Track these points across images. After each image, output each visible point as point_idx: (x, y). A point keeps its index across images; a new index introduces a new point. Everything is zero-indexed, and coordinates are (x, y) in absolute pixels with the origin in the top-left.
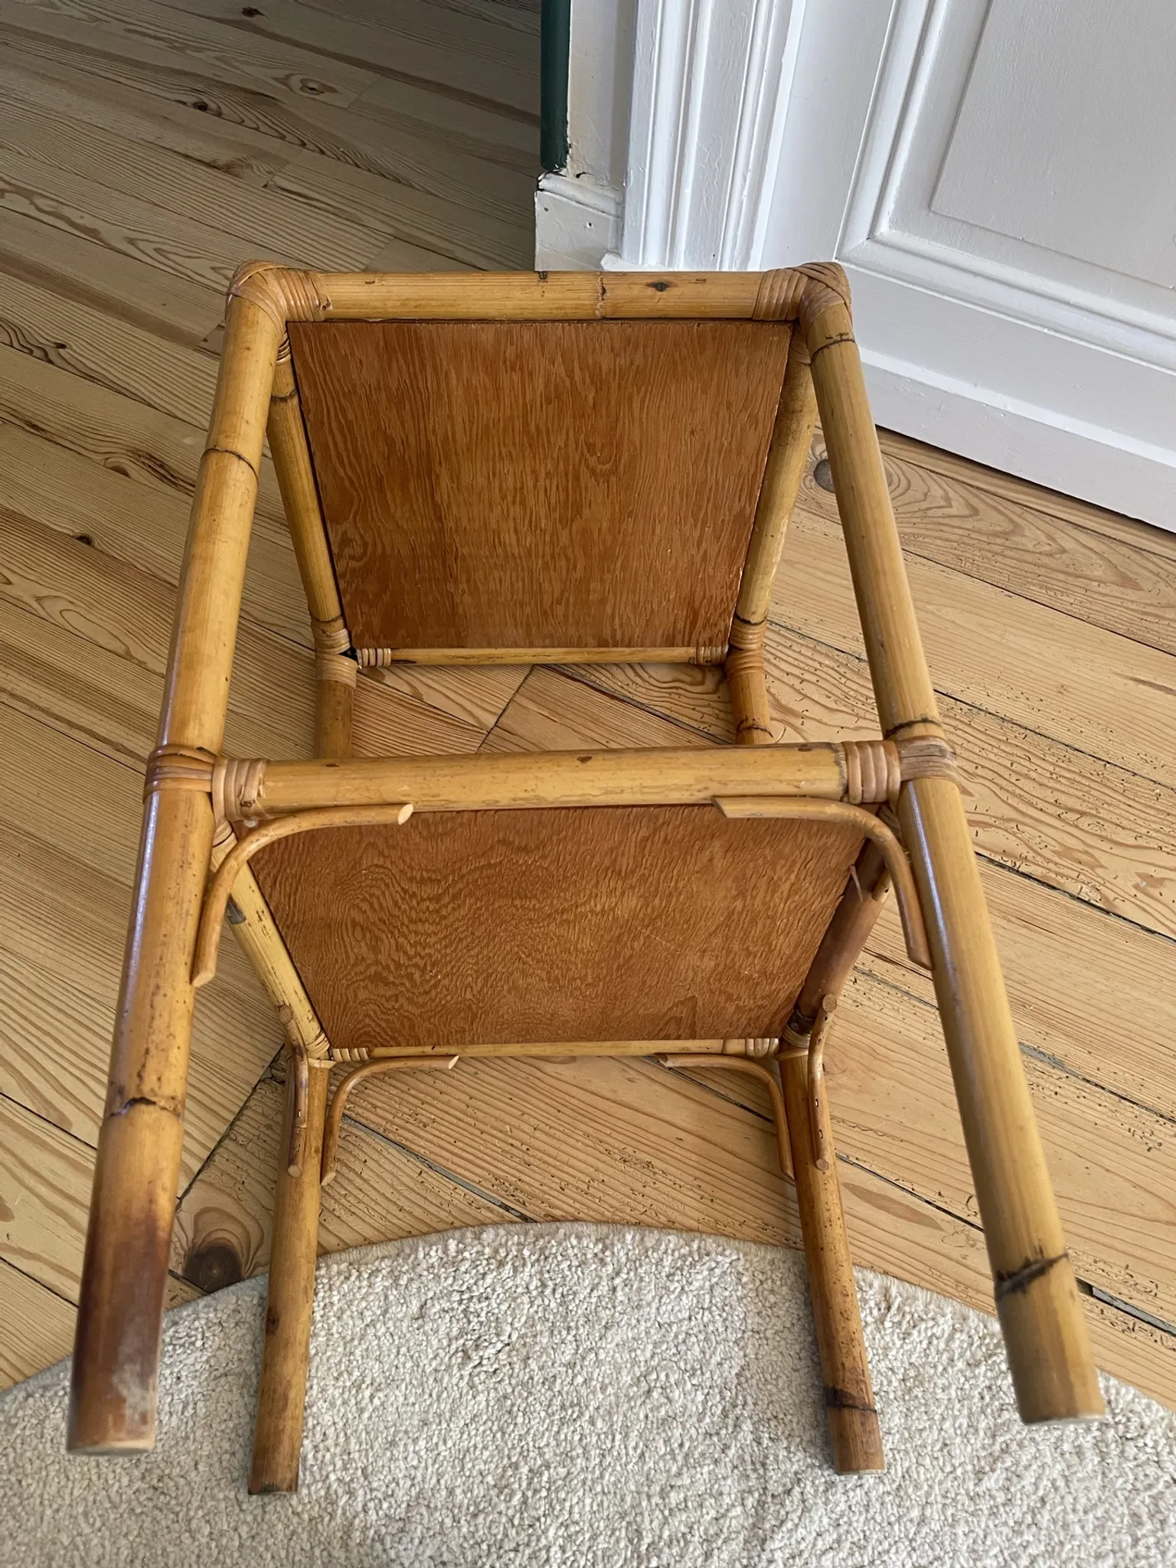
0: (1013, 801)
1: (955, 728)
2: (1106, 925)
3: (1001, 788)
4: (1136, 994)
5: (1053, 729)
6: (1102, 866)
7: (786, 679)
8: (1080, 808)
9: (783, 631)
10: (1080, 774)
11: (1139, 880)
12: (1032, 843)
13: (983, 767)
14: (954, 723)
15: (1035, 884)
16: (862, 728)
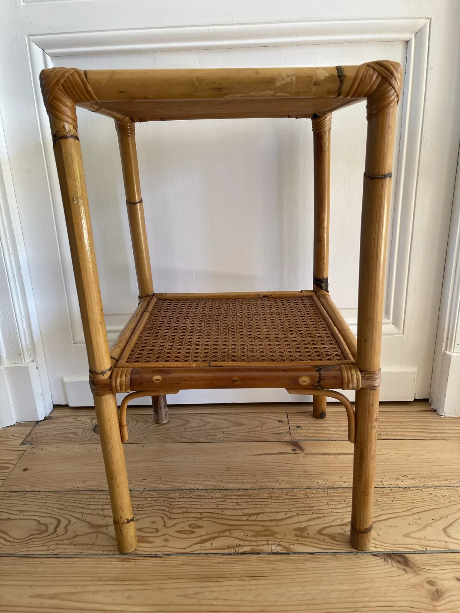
0: (225, 522)
1: (185, 501)
2: (291, 560)
3: (216, 518)
4: (321, 588)
5: (231, 485)
6: (277, 533)
7: (94, 512)
8: (255, 512)
9: (88, 493)
10: (249, 498)
11: (295, 532)
12: (240, 537)
13: (204, 513)
14: (185, 500)
15: (249, 556)
16: (139, 519)
